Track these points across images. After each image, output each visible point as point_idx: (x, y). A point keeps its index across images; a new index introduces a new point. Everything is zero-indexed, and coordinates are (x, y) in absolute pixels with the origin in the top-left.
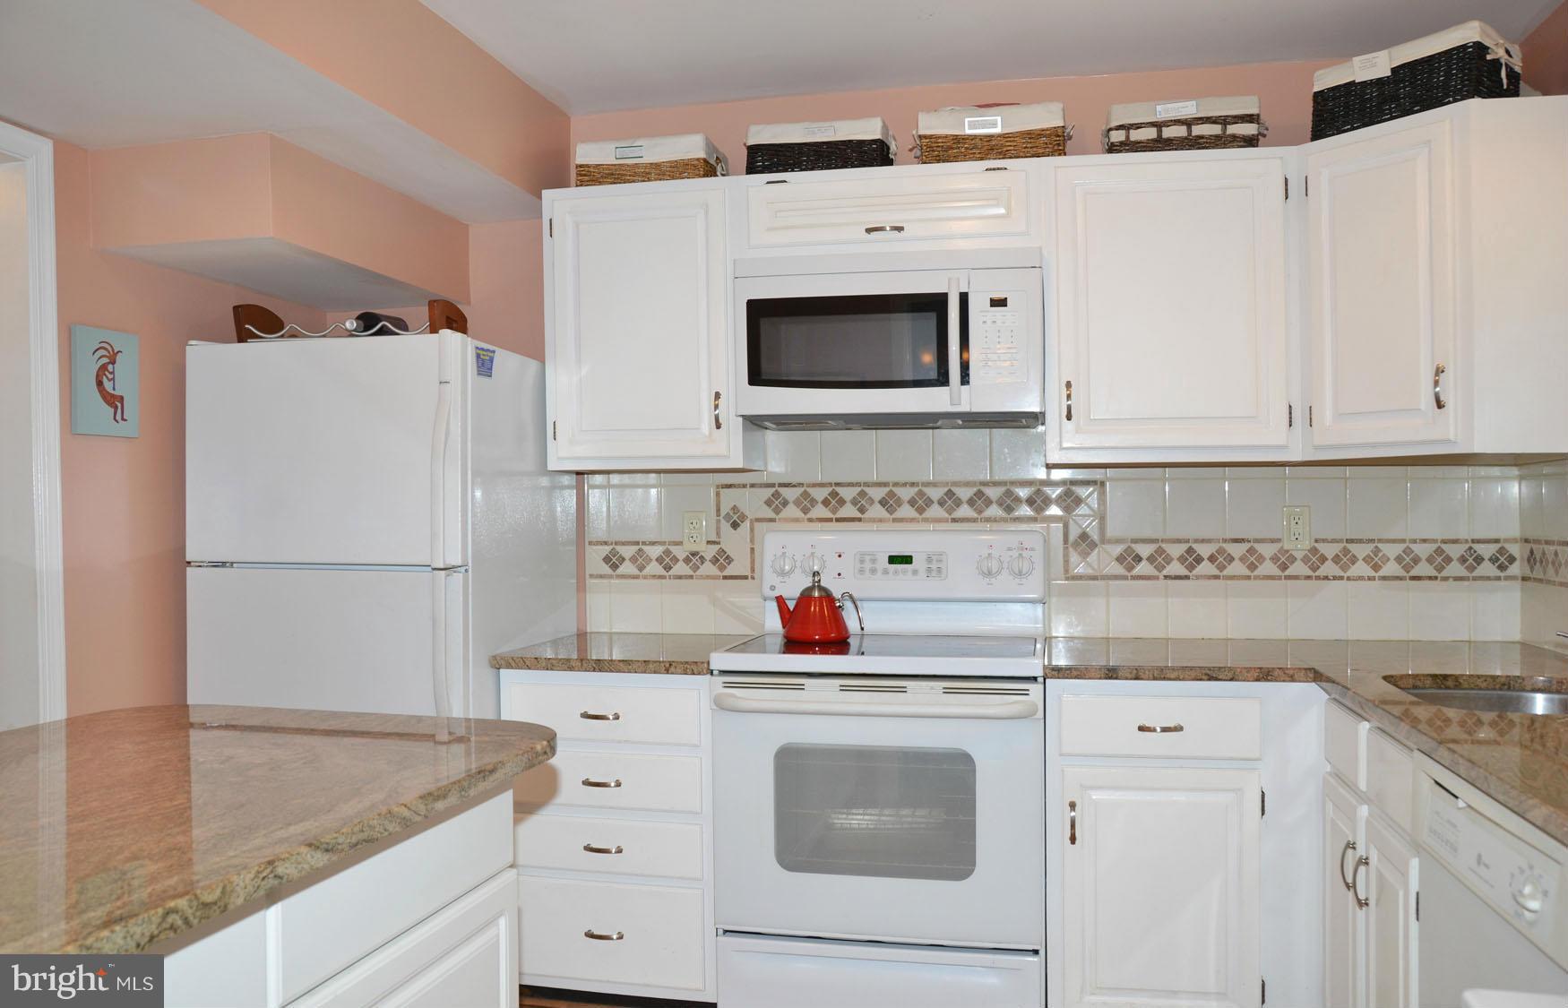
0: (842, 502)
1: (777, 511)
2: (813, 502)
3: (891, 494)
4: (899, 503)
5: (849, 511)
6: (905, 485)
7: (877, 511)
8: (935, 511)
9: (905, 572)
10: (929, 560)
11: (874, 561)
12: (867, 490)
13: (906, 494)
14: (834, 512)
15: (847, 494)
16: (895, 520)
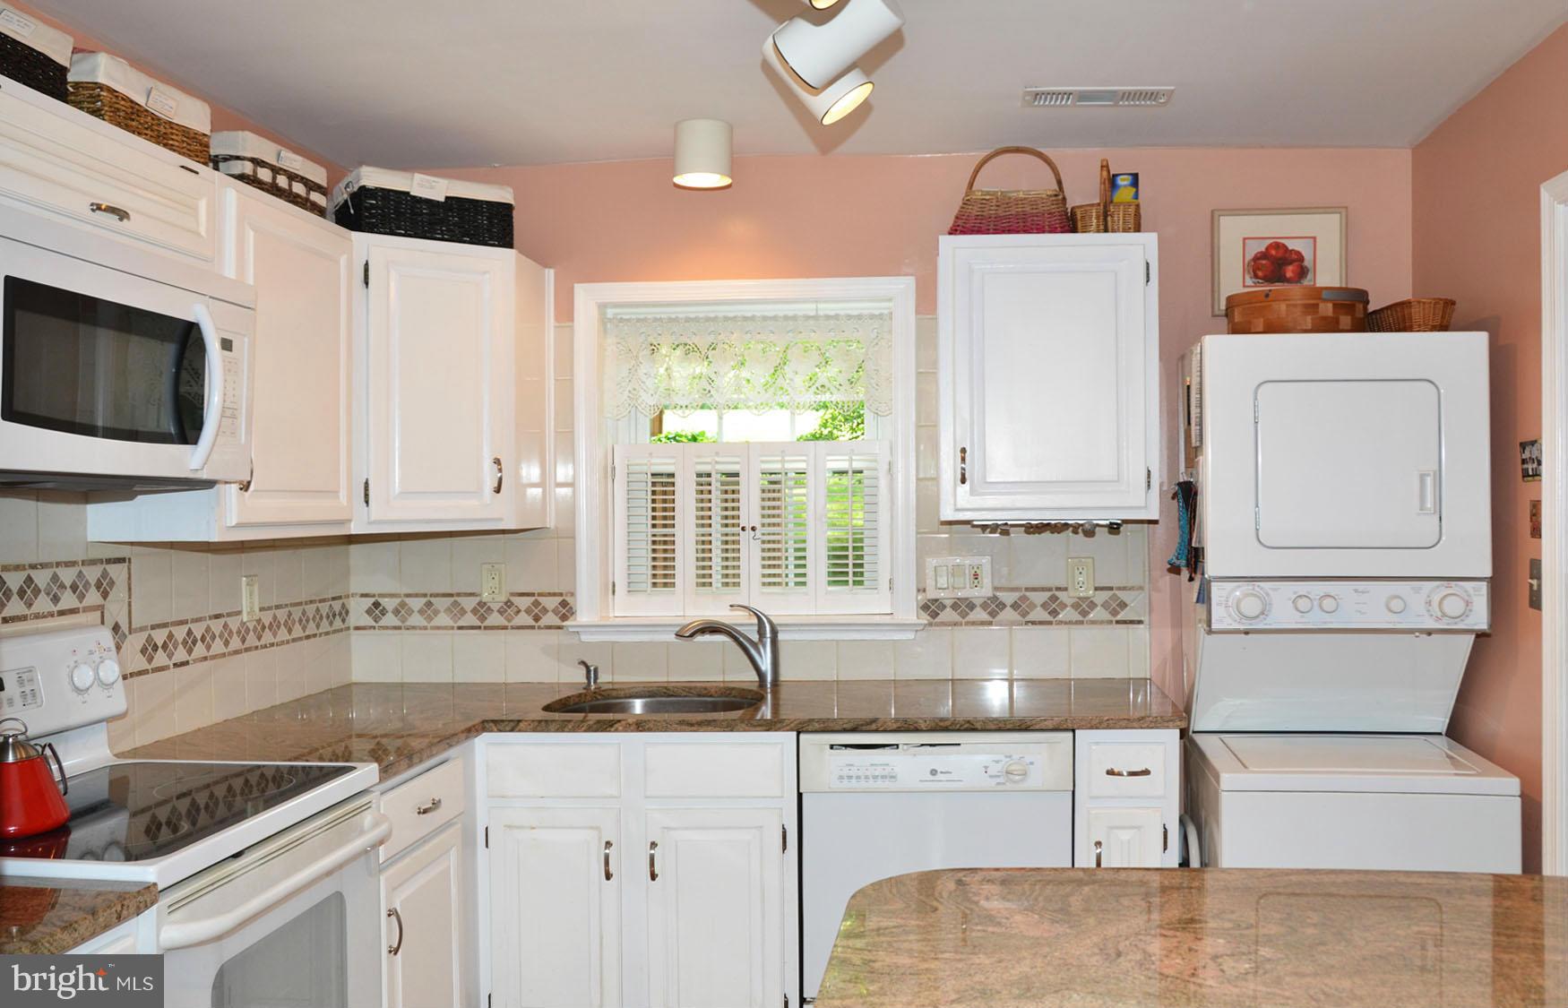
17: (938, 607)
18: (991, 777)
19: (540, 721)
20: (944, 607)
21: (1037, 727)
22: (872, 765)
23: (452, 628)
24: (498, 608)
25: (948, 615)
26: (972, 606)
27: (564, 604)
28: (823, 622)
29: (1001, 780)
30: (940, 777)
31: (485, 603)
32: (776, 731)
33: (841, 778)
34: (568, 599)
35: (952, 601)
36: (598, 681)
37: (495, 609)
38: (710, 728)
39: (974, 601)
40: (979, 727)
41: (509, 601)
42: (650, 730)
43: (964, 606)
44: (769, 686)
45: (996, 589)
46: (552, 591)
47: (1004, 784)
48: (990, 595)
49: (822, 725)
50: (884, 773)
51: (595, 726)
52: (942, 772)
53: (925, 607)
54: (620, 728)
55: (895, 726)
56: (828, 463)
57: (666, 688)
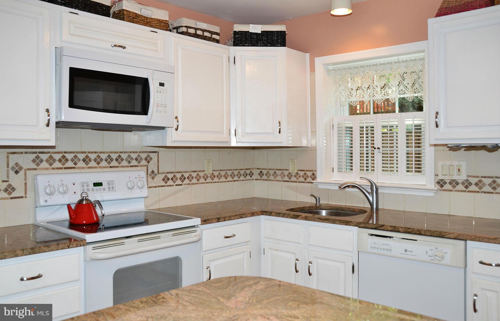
0: (67, 160)
1: (38, 165)
2: (54, 160)
3: (87, 157)
4: (90, 160)
5: (70, 164)
6: (92, 153)
7: (81, 164)
8: (104, 164)
9: (100, 189)
10: (109, 184)
11: (88, 186)
12: (77, 155)
13: (93, 156)
14: (64, 164)
15: (69, 156)
16: (88, 168)
17: (443, 183)
18: (429, 256)
19: (277, 213)
20: (446, 183)
21: (447, 236)
22: (383, 244)
23: (281, 181)
24: (294, 175)
25: (448, 186)
26: (457, 184)
27: (313, 174)
28: (397, 186)
29: (433, 258)
30: (408, 253)
31: (291, 173)
32: (349, 225)
33: (372, 247)
34: (315, 173)
35: (449, 181)
36: (320, 203)
37: (293, 175)
38: (328, 222)
39: (459, 181)
40: (423, 233)
41: (297, 173)
42: (309, 220)
43: (454, 183)
44: (375, 210)
45: (468, 176)
46: (310, 170)
47: (434, 260)
48: (465, 179)
49: (364, 225)
50: (387, 248)
51: (293, 217)
52: (409, 251)
53: (438, 183)
54: (300, 218)
55: (390, 229)
56: (406, 122)
57: (341, 207)
